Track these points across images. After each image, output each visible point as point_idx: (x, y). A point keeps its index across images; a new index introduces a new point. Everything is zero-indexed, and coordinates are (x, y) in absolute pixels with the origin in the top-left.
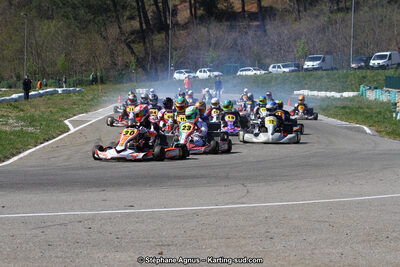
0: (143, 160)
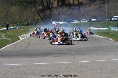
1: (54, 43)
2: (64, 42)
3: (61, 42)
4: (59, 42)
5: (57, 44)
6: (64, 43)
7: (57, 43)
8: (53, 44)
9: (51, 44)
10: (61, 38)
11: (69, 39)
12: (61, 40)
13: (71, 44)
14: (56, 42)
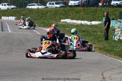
1: (33, 55)
4: (43, 54)
6: (55, 55)
7: (38, 54)
8: (32, 57)
9: (27, 56)
10: (49, 43)
12: (48, 48)
14: (38, 51)
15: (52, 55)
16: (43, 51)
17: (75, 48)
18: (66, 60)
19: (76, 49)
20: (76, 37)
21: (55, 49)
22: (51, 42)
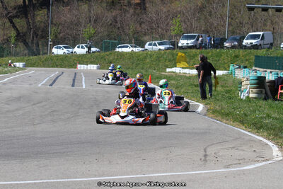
0: (143, 124)
1: (107, 119)
2: (138, 115)
3: (131, 117)
4: (123, 117)
5: (118, 123)
6: (141, 120)
7: (115, 119)
8: (105, 123)
9: (98, 122)
10: (130, 102)
11: (157, 106)
12: (130, 108)
13: (164, 123)
15: (136, 119)
16: (122, 114)
17: (167, 107)
18: (154, 127)
19: (169, 108)
20: (167, 91)
21: (139, 110)
22: (132, 100)
